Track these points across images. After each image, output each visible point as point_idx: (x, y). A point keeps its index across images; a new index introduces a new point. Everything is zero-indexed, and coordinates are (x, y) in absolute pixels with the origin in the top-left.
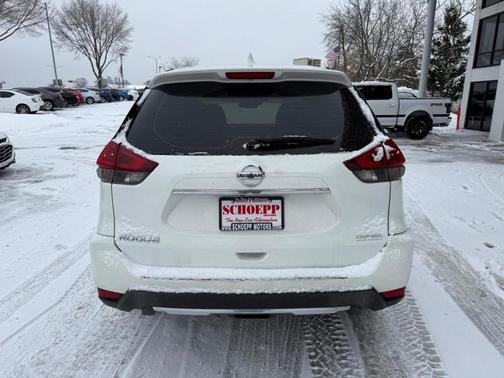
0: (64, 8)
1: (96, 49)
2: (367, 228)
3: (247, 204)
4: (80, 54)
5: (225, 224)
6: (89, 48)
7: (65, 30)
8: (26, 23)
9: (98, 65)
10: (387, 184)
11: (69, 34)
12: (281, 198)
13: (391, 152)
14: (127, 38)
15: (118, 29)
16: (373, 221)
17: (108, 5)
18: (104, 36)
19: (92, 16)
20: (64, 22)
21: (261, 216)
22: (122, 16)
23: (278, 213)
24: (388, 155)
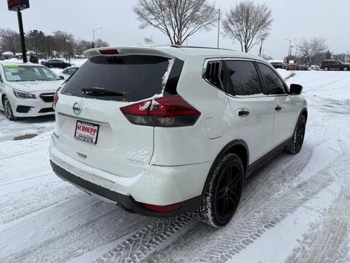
0: (231, 11)
1: (246, 36)
2: (135, 155)
3: (86, 126)
4: (236, 40)
5: (77, 135)
6: (242, 36)
7: (230, 25)
8: (204, 24)
9: (246, 46)
10: (152, 128)
11: (232, 27)
12: (98, 126)
13: (155, 106)
14: (268, 27)
15: (264, 21)
16: (140, 152)
17: (258, 5)
18: (253, 27)
19: (248, 14)
20: (230, 20)
21: (89, 134)
22: (267, 12)
23: (96, 133)
24: (152, 107)
